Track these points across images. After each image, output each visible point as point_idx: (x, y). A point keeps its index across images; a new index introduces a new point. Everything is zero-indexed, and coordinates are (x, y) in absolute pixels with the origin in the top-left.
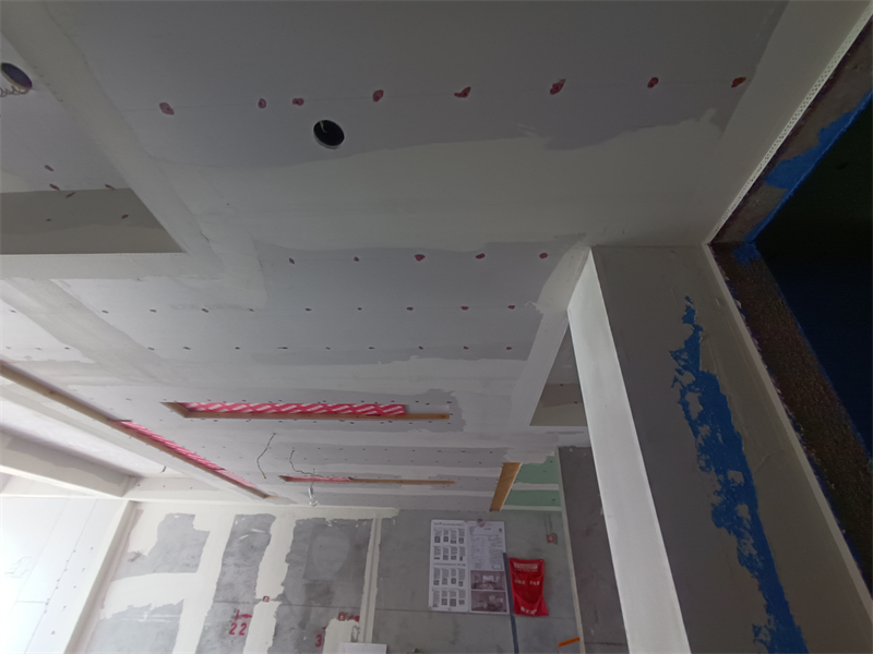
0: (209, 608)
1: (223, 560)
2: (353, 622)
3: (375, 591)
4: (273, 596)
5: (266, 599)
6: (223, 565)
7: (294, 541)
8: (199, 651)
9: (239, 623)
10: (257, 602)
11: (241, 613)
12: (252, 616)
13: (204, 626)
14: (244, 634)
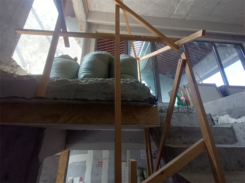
0: (92, 161)
2: (125, 162)
3: (129, 156)
4: (107, 158)
8: (92, 170)
9: (100, 164)
10: (103, 159)
11: (100, 162)
12: (103, 163)
13: (92, 165)
14: (102, 166)
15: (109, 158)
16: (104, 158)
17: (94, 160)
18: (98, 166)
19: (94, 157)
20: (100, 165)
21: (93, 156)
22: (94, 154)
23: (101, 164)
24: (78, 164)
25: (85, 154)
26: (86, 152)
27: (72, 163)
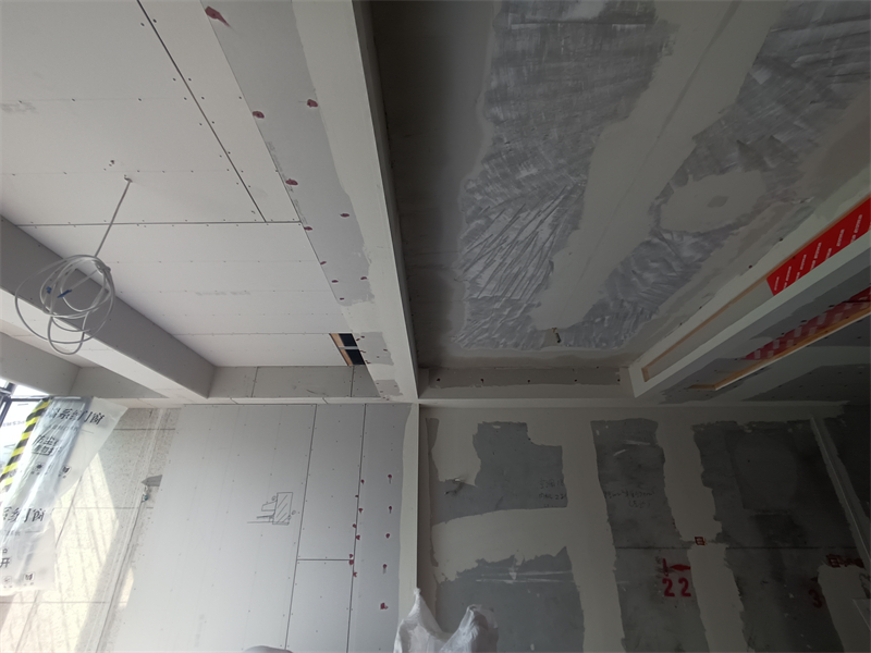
0: (613, 558)
1: (602, 486)
4: (709, 535)
5: (700, 541)
6: (605, 493)
7: (702, 456)
8: (628, 625)
9: (672, 580)
10: (686, 546)
11: (670, 563)
12: (689, 568)
13: (618, 586)
14: (689, 595)
15: (723, 537)
16: (687, 536)
17: (616, 548)
18: (661, 593)
19: (615, 531)
20: (677, 588)
21: (612, 522)
22: (611, 508)
23: (684, 581)
24: (513, 574)
25: (548, 506)
26: (554, 496)
27: (476, 565)
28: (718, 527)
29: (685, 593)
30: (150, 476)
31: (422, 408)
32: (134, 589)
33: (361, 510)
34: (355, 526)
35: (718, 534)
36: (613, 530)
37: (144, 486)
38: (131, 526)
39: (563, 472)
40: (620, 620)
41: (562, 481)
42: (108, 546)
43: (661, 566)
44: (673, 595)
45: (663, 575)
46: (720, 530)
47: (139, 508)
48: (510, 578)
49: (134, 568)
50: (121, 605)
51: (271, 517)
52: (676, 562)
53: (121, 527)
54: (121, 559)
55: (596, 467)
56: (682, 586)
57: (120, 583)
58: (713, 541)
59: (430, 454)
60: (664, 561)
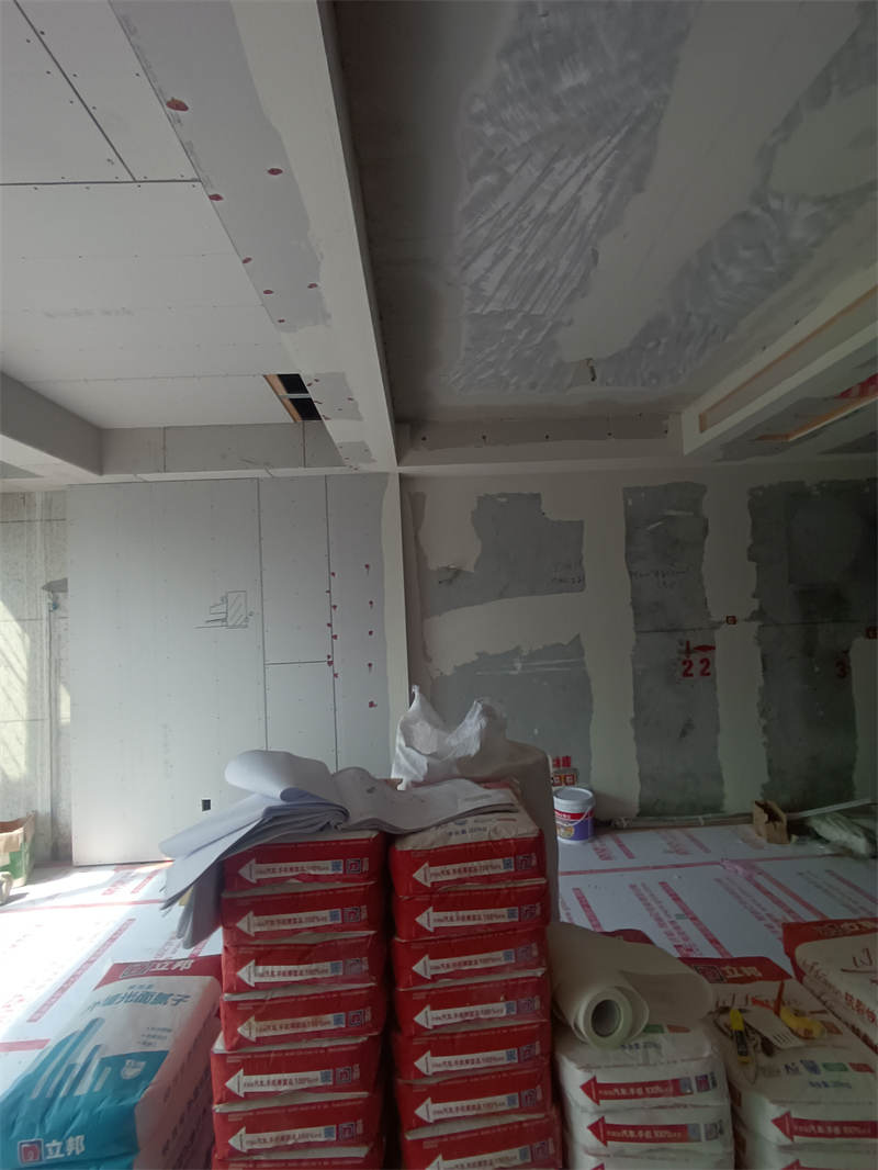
0: (632, 642)
1: (628, 566)
4: (742, 614)
5: (732, 620)
6: (631, 574)
7: (753, 525)
8: (639, 706)
9: (694, 660)
10: (715, 626)
11: (693, 644)
12: (714, 648)
13: (634, 670)
14: (709, 674)
15: (759, 615)
16: (717, 615)
17: (637, 632)
18: (679, 674)
19: (636, 615)
20: (697, 668)
21: (635, 605)
22: (635, 590)
23: (706, 662)
24: (519, 665)
25: (561, 592)
26: (570, 579)
27: (476, 658)
28: (755, 605)
29: (704, 673)
30: (49, 580)
31: (403, 478)
32: (73, 704)
33: (335, 607)
34: (330, 625)
35: (753, 613)
36: (635, 615)
37: (46, 593)
38: (45, 640)
39: (583, 551)
40: (632, 702)
41: (581, 562)
42: (25, 663)
43: (684, 648)
44: (691, 675)
45: (684, 657)
46: (757, 608)
47: (49, 619)
48: (515, 669)
49: (65, 684)
50: (63, 721)
51: (224, 620)
52: (700, 644)
53: (33, 641)
54: (46, 676)
55: (624, 544)
56: (703, 666)
57: (54, 700)
58: (746, 620)
59: (416, 538)
60: (688, 642)
